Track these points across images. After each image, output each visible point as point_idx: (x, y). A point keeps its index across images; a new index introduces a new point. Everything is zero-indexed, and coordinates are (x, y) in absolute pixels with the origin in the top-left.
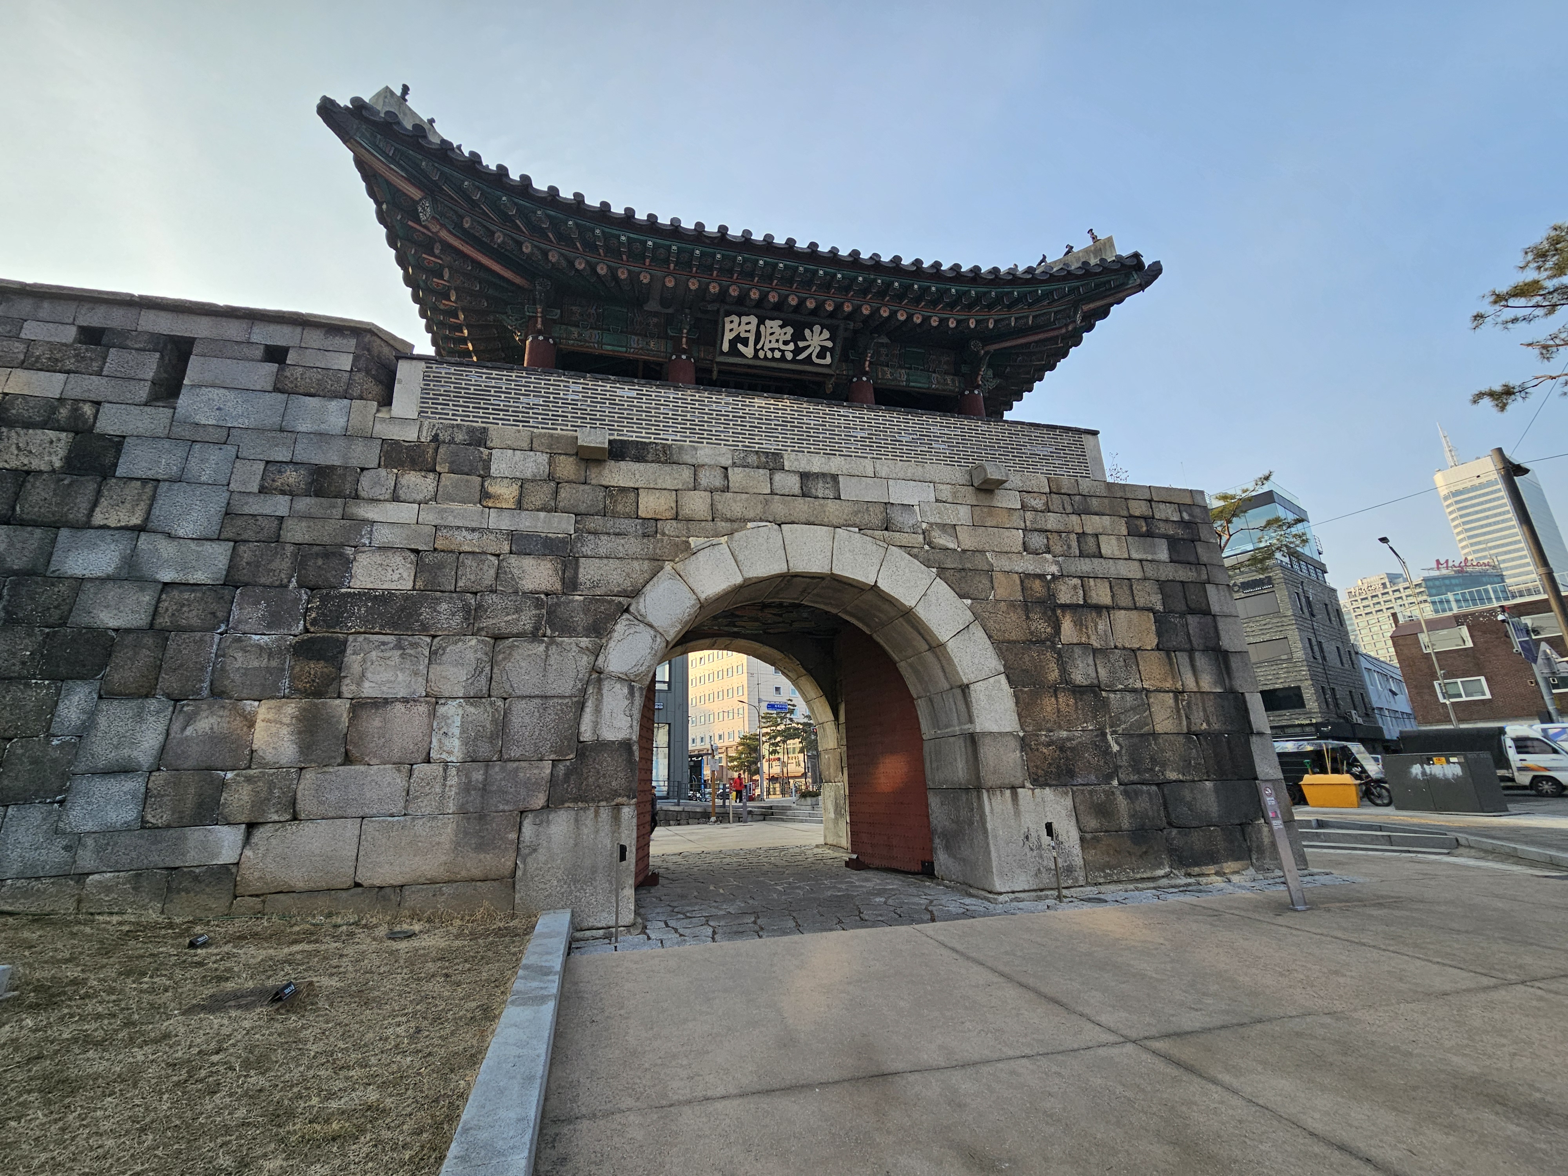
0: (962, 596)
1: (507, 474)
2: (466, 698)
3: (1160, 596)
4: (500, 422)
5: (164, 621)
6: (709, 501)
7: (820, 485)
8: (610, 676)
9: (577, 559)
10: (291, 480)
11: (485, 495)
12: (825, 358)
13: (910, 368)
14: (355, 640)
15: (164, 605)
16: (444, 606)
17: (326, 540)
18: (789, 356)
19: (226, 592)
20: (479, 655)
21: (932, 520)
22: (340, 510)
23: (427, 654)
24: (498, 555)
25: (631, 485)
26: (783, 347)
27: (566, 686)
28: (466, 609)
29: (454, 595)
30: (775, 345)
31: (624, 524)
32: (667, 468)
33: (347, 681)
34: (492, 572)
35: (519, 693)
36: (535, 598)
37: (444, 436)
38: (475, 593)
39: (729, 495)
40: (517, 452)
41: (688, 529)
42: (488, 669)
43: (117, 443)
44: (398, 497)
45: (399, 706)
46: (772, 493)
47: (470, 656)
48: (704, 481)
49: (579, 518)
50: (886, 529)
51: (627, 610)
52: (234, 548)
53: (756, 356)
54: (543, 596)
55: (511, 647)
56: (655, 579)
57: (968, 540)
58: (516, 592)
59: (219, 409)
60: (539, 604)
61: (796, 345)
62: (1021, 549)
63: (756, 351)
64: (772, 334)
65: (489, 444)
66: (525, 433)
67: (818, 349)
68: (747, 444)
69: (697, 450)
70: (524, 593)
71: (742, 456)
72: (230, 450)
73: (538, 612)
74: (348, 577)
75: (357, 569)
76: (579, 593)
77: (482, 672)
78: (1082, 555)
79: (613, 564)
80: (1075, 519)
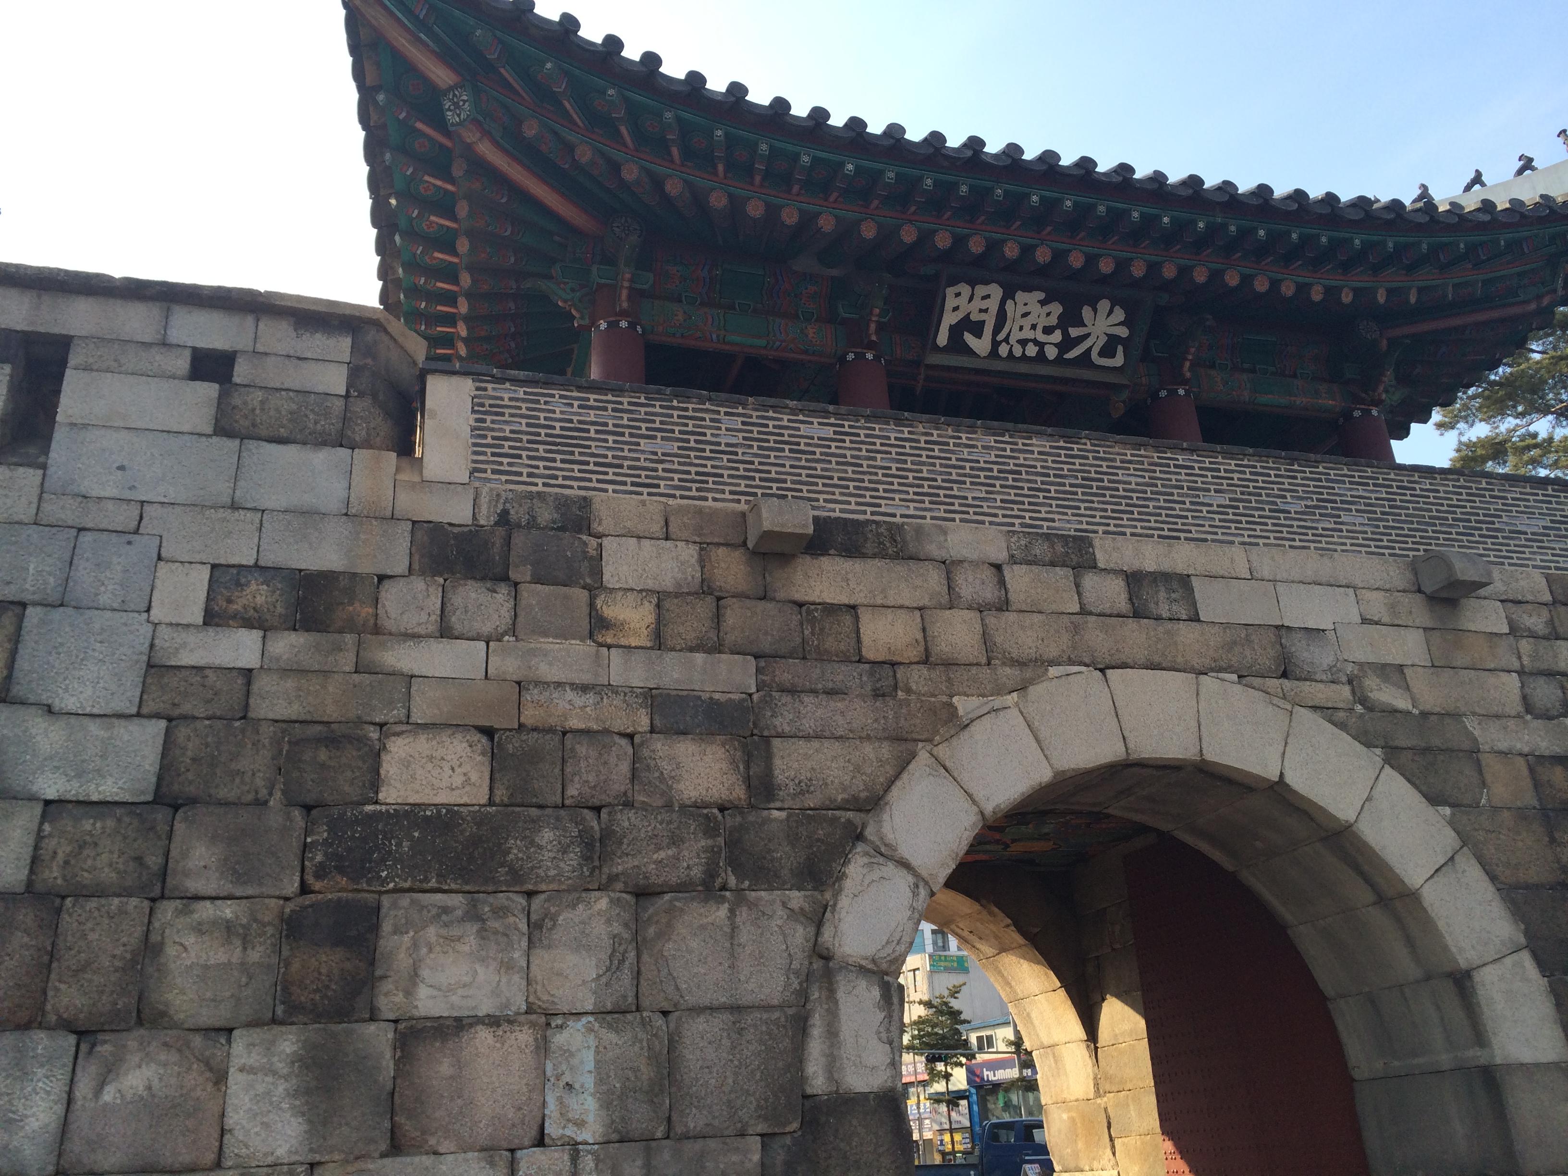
0: (1434, 800)
1: (632, 584)
2: (599, 1013)
4: (610, 487)
5: (52, 875)
6: (978, 627)
7: (1162, 595)
8: (846, 966)
9: (766, 740)
10: (260, 600)
11: (598, 623)
12: (1113, 355)
13: (1253, 371)
14: (395, 905)
15: (50, 844)
16: (547, 836)
17: (332, 712)
18: (1051, 353)
19: (161, 815)
20: (617, 928)
21: (1361, 657)
22: (352, 656)
23: (523, 927)
24: (630, 737)
25: (844, 599)
26: (1042, 338)
27: (772, 985)
28: (586, 840)
29: (562, 813)
30: (1027, 334)
31: (840, 674)
32: (900, 568)
33: (387, 986)
34: (625, 767)
35: (691, 1000)
36: (703, 815)
37: (518, 514)
38: (597, 809)
39: (1011, 617)
40: (646, 543)
41: (949, 680)
42: (632, 955)
44: (451, 628)
45: (484, 1036)
46: (1084, 611)
47: (600, 929)
48: (965, 591)
49: (762, 664)
50: (1285, 675)
51: (860, 837)
52: (168, 732)
53: (994, 352)
54: (715, 811)
55: (670, 910)
56: (905, 776)
57: (1428, 694)
58: (669, 806)
59: (121, 468)
60: (710, 829)
61: (1065, 334)
62: (1521, 709)
63: (995, 344)
64: (1025, 315)
65: (596, 527)
66: (654, 505)
67: (1103, 340)
68: (1028, 521)
69: (945, 533)
70: (683, 807)
71: (1023, 543)
72: (145, 545)
73: (710, 842)
74: (375, 782)
75: (389, 767)
76: (778, 804)
77: (622, 961)
79: (830, 748)
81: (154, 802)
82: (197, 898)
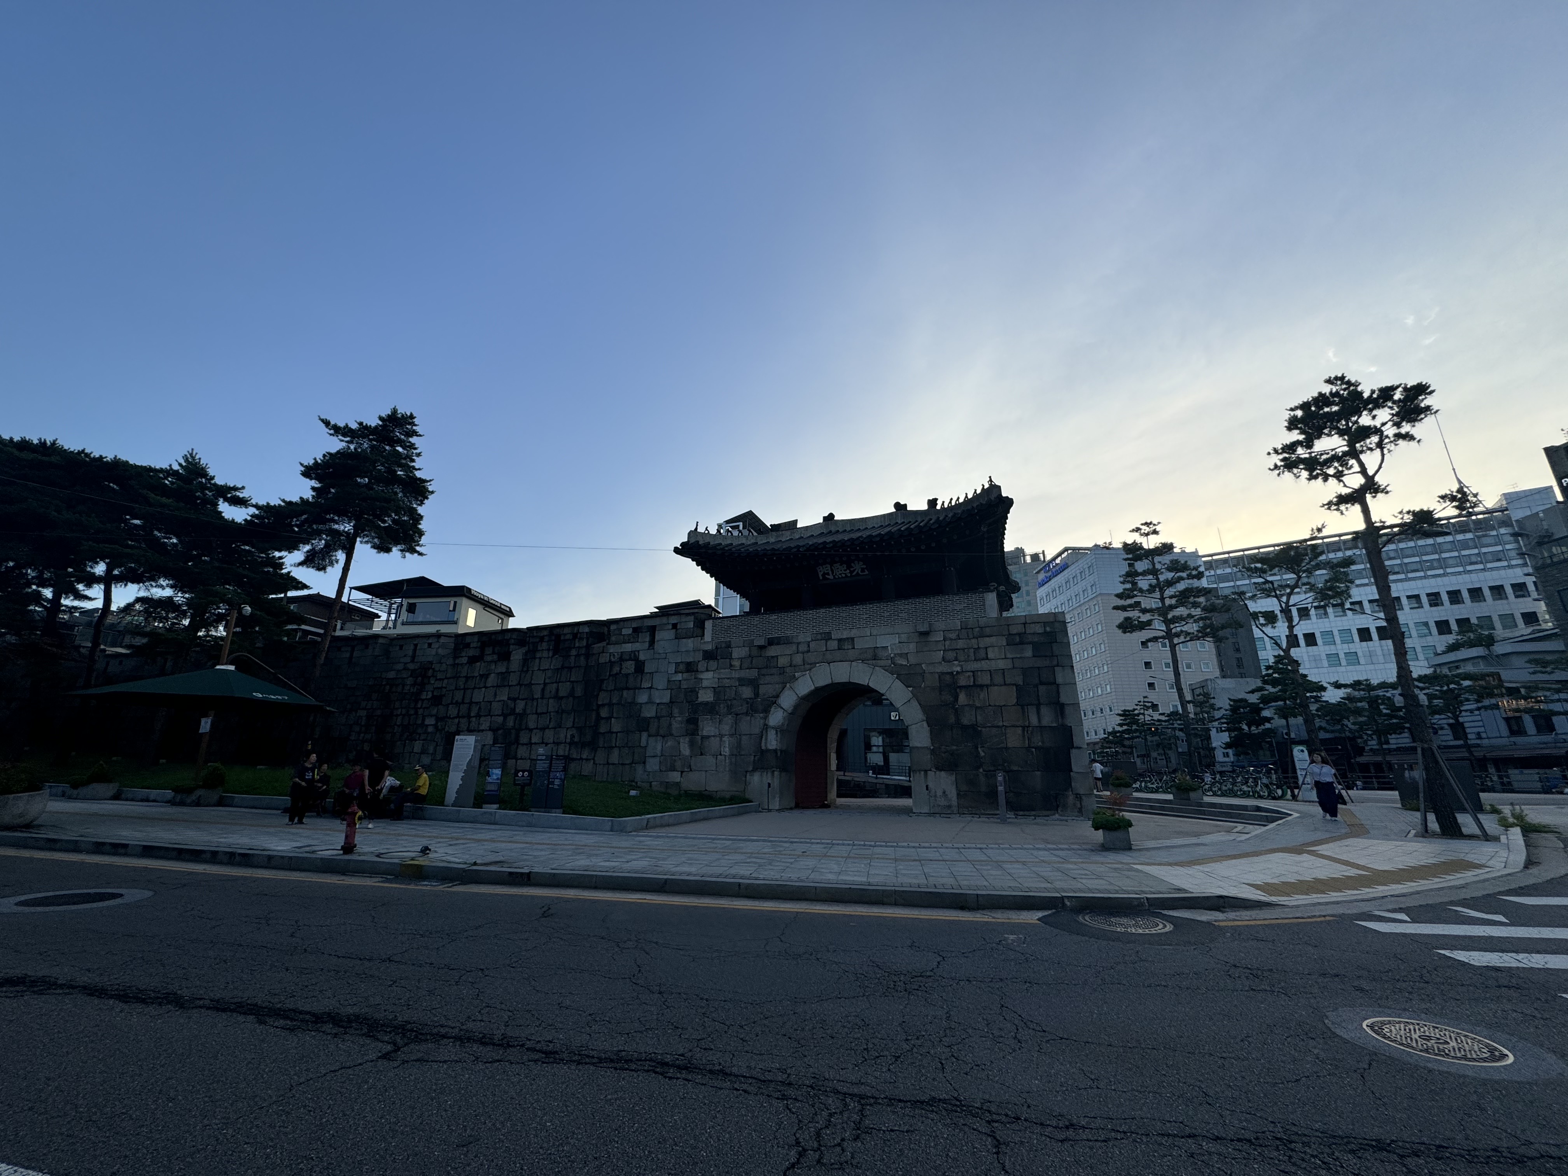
0: (908, 687)
1: (737, 657)
2: (730, 735)
3: (1022, 677)
5: (659, 714)
6: (802, 657)
7: (846, 643)
8: (770, 727)
9: (759, 685)
10: (682, 668)
11: (731, 665)
12: (865, 572)
14: (701, 718)
15: (658, 710)
16: (722, 706)
17: (692, 686)
18: (849, 575)
20: (732, 721)
21: (896, 652)
22: (694, 676)
23: (719, 721)
24: (735, 687)
25: (776, 655)
26: (844, 572)
27: (757, 731)
28: (728, 706)
29: (725, 701)
31: (774, 671)
32: (788, 646)
33: (700, 730)
34: (734, 692)
35: (743, 733)
37: (719, 646)
38: (730, 700)
39: (810, 654)
40: (741, 648)
41: (795, 669)
43: (643, 663)
44: (708, 670)
45: (713, 738)
46: (827, 650)
47: (730, 721)
48: (800, 650)
49: (759, 670)
50: (874, 659)
51: (775, 703)
52: (671, 691)
54: (749, 700)
55: (741, 718)
57: (913, 660)
58: (741, 699)
59: (663, 647)
60: (747, 703)
61: (850, 570)
62: (941, 661)
65: (732, 646)
67: (860, 569)
68: (818, 630)
69: (798, 636)
70: (743, 699)
71: (815, 636)
72: (667, 660)
74: (698, 698)
76: (759, 698)
77: (733, 726)
78: (975, 660)
79: (770, 686)
80: (974, 641)
81: (670, 703)
82: (676, 717)
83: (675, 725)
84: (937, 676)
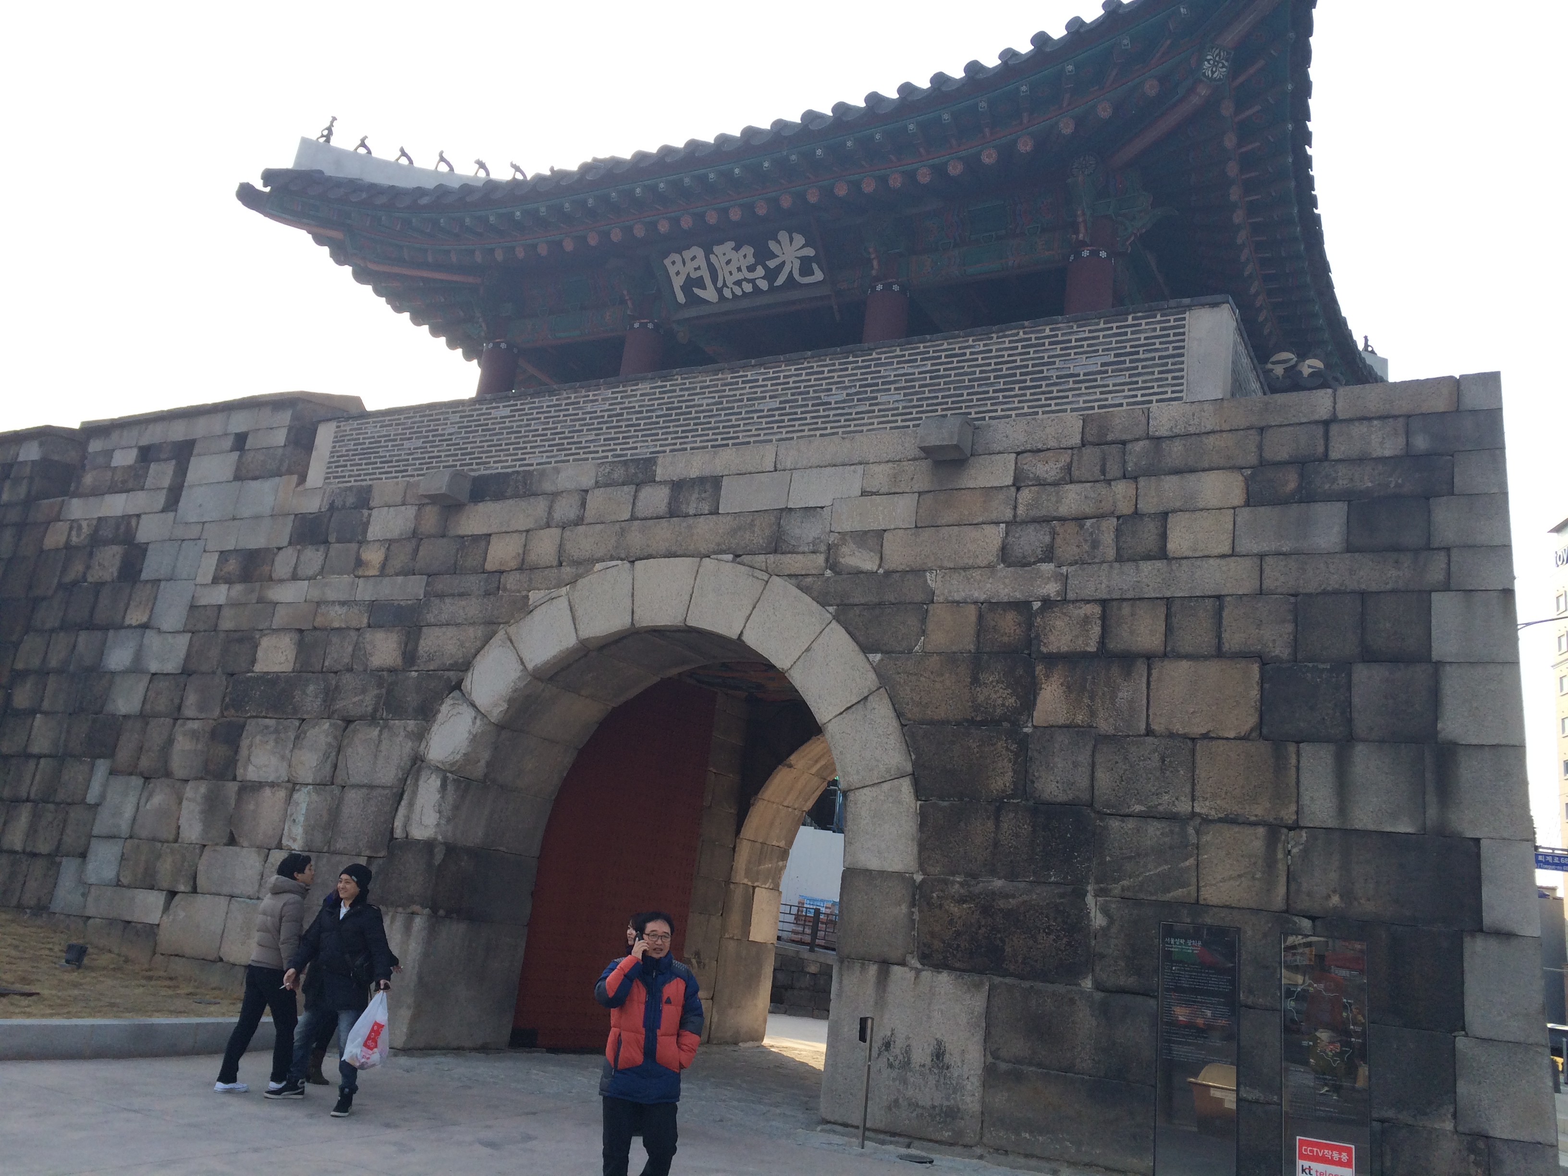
0: (866, 649)
1: (379, 537)
2: (314, 785)
3: (1289, 628)
4: (383, 476)
5: (148, 707)
6: (559, 539)
7: (695, 496)
8: (429, 766)
9: (420, 629)
10: (232, 568)
11: (359, 563)
12: (812, 273)
13: (975, 242)
14: (249, 724)
15: (150, 693)
16: (311, 688)
17: (244, 625)
18: (763, 285)
19: (183, 679)
20: (330, 739)
21: (847, 527)
22: (257, 594)
23: (294, 737)
24: (357, 630)
25: (485, 531)
26: (750, 276)
27: (387, 774)
28: (326, 692)
29: (320, 675)
30: (739, 276)
31: (473, 582)
32: (524, 503)
33: (240, 764)
34: (350, 649)
35: (352, 781)
36: (379, 675)
37: (338, 503)
38: (336, 673)
39: (581, 529)
40: (392, 509)
41: (530, 580)
42: (334, 754)
43: (143, 549)
44: (297, 574)
45: (268, 792)
46: (633, 518)
47: (322, 740)
48: (558, 514)
49: (430, 579)
50: (775, 552)
51: (456, 687)
52: (191, 639)
53: (722, 298)
54: (385, 673)
55: (356, 731)
56: (487, 647)
57: (898, 554)
58: (365, 670)
59: (200, 506)
60: (380, 684)
61: (765, 267)
62: (995, 560)
63: (719, 291)
64: (728, 262)
65: (372, 504)
66: (403, 484)
67: (797, 264)
68: (618, 452)
69: (558, 473)
70: (371, 670)
71: (607, 470)
72: (201, 543)
73: (378, 691)
74: (253, 661)
75: (260, 654)
76: (416, 668)
77: (328, 758)
78: (1120, 558)
79: (451, 631)
80: (1122, 489)
81: (181, 673)
82: (188, 719)
83: (183, 745)
84: (971, 613)
